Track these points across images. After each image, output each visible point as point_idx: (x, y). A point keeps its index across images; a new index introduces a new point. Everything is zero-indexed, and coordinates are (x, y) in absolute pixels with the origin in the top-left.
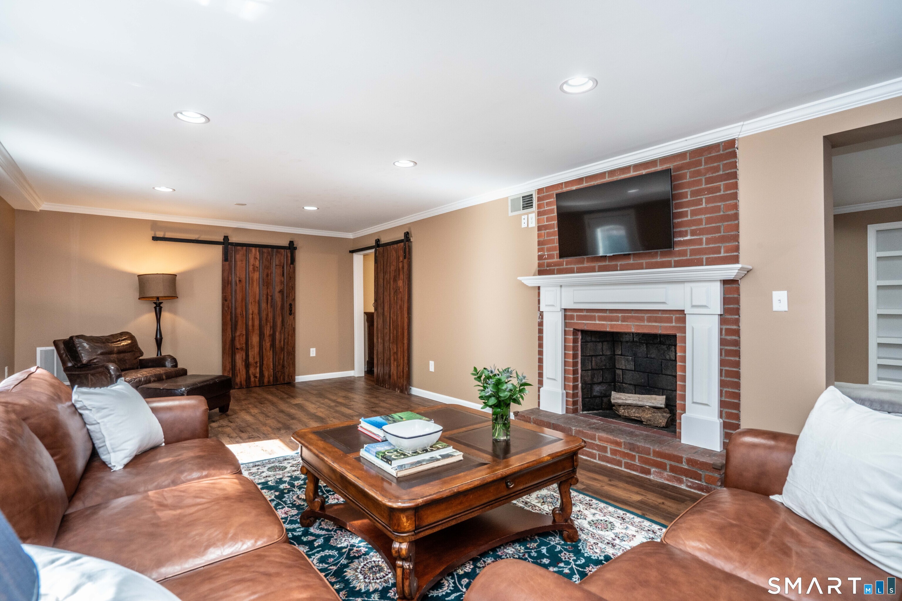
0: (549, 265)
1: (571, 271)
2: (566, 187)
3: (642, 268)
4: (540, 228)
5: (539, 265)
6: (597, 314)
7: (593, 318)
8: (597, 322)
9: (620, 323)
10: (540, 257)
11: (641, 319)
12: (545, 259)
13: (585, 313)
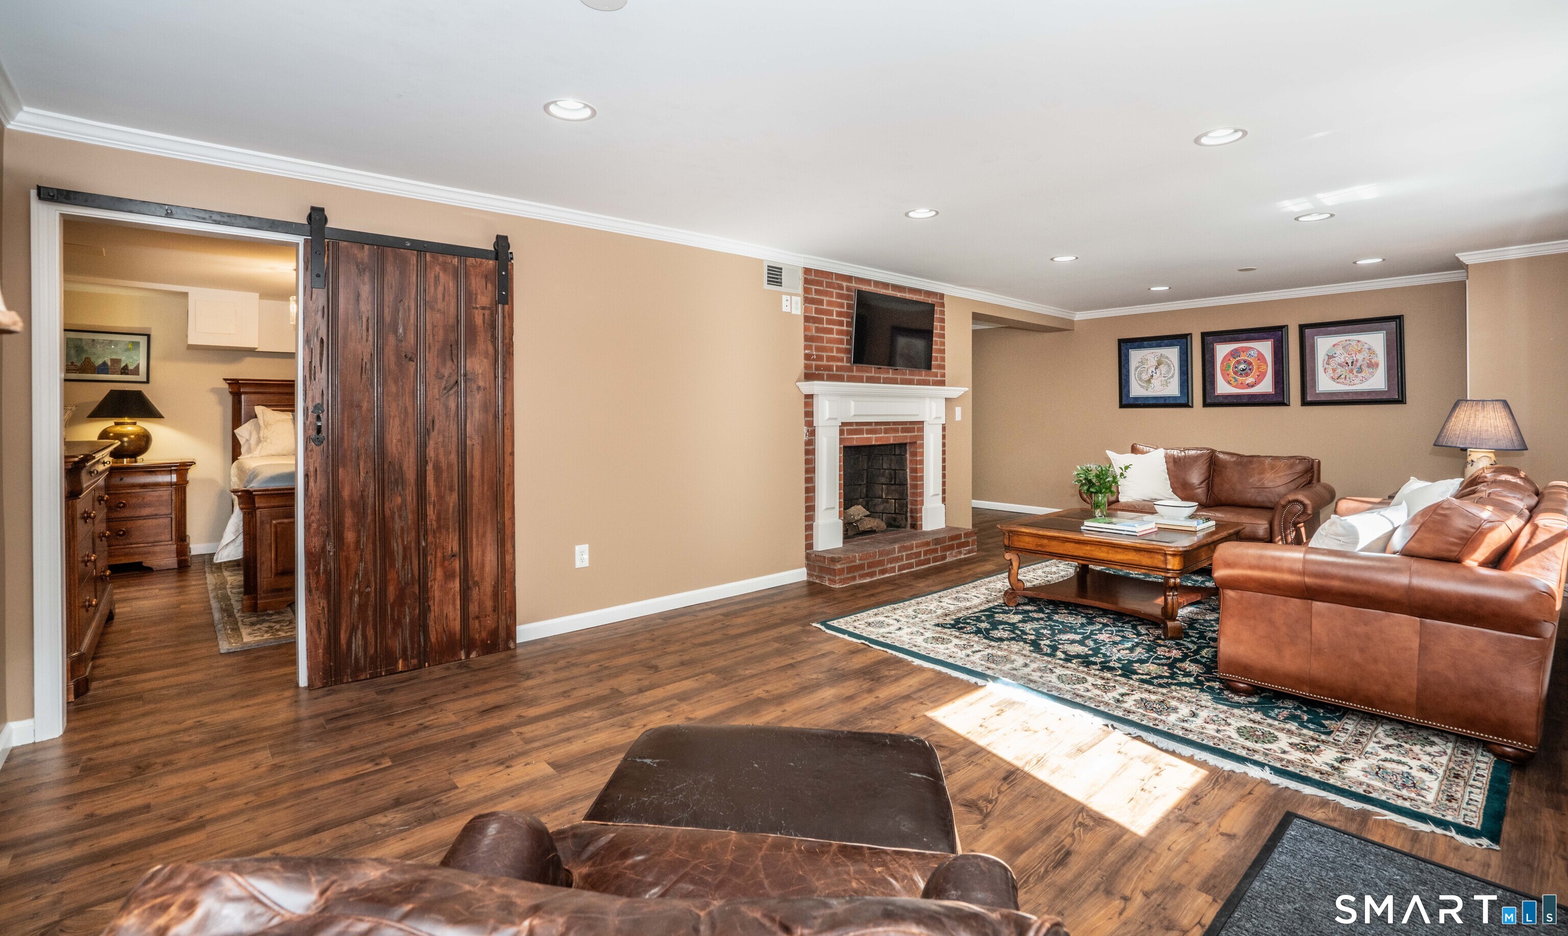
0: (818, 368)
1: (859, 380)
2: (836, 279)
3: (897, 383)
4: (807, 319)
5: (807, 367)
6: (865, 427)
7: (860, 432)
8: (865, 436)
9: (883, 435)
10: (807, 357)
11: (896, 431)
12: (814, 360)
13: (855, 427)
